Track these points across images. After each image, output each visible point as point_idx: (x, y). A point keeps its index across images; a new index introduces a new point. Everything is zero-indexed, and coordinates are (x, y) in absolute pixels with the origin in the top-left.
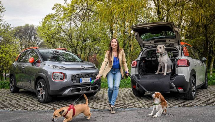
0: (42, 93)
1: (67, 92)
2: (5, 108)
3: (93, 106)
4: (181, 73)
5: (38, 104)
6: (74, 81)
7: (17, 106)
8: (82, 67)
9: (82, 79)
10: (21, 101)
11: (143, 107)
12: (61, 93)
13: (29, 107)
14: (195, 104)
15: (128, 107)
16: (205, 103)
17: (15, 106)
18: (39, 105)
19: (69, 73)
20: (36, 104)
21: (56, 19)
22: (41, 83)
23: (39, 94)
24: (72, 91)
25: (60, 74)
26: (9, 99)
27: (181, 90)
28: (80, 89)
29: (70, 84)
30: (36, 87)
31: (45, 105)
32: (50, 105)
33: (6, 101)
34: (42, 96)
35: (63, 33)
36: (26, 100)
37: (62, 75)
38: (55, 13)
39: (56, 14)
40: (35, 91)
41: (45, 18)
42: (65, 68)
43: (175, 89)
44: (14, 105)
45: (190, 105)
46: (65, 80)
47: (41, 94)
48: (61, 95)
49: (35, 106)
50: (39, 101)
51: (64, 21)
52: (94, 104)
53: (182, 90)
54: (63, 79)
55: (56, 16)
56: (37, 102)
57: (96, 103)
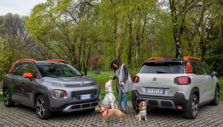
0: (42, 109)
1: (67, 109)
2: (6, 125)
3: (93, 123)
4: (181, 91)
5: (38, 120)
6: (74, 98)
7: (18, 123)
8: (82, 84)
9: (82, 96)
10: (20, 117)
11: (141, 125)
12: (61, 110)
13: (30, 124)
14: (194, 124)
15: (126, 125)
16: (205, 123)
17: (16, 123)
18: (39, 122)
19: (69, 90)
20: (37, 121)
21: (48, 10)
22: (41, 99)
23: (39, 110)
24: (72, 108)
25: (60, 92)
26: (7, 115)
27: (180, 108)
28: (80, 106)
29: (70, 102)
30: (35, 103)
31: (45, 122)
32: (51, 121)
33: (3, 117)
34: (42, 112)
35: (57, 28)
36: (25, 116)
37: (62, 92)
38: (47, 2)
39: (47, 4)
40: (34, 107)
41: (34, 8)
42: (65, 85)
43: (174, 107)
44: (14, 122)
45: (188, 125)
46: (66, 98)
47: (41, 111)
48: (62, 112)
49: (35, 123)
50: (39, 117)
51: (58, 13)
52: (94, 121)
53: (182, 108)
54: (64, 96)
55: (48, 6)
56: (37, 118)
57: (96, 120)
